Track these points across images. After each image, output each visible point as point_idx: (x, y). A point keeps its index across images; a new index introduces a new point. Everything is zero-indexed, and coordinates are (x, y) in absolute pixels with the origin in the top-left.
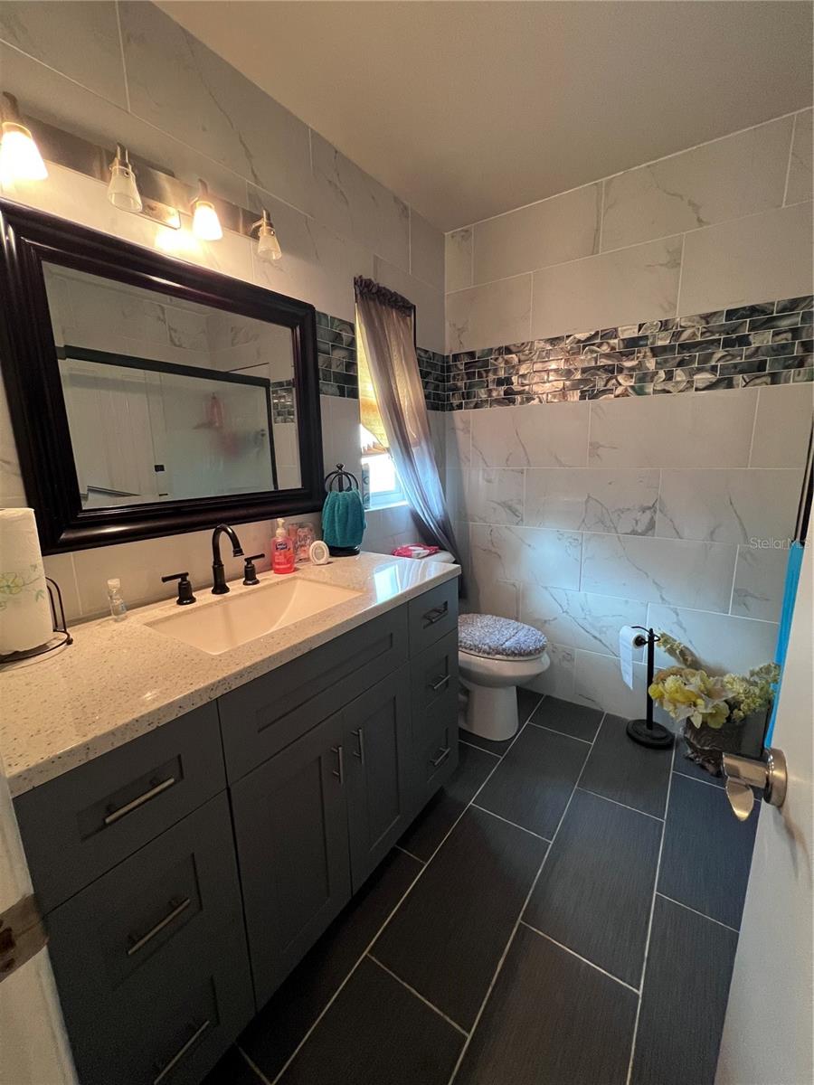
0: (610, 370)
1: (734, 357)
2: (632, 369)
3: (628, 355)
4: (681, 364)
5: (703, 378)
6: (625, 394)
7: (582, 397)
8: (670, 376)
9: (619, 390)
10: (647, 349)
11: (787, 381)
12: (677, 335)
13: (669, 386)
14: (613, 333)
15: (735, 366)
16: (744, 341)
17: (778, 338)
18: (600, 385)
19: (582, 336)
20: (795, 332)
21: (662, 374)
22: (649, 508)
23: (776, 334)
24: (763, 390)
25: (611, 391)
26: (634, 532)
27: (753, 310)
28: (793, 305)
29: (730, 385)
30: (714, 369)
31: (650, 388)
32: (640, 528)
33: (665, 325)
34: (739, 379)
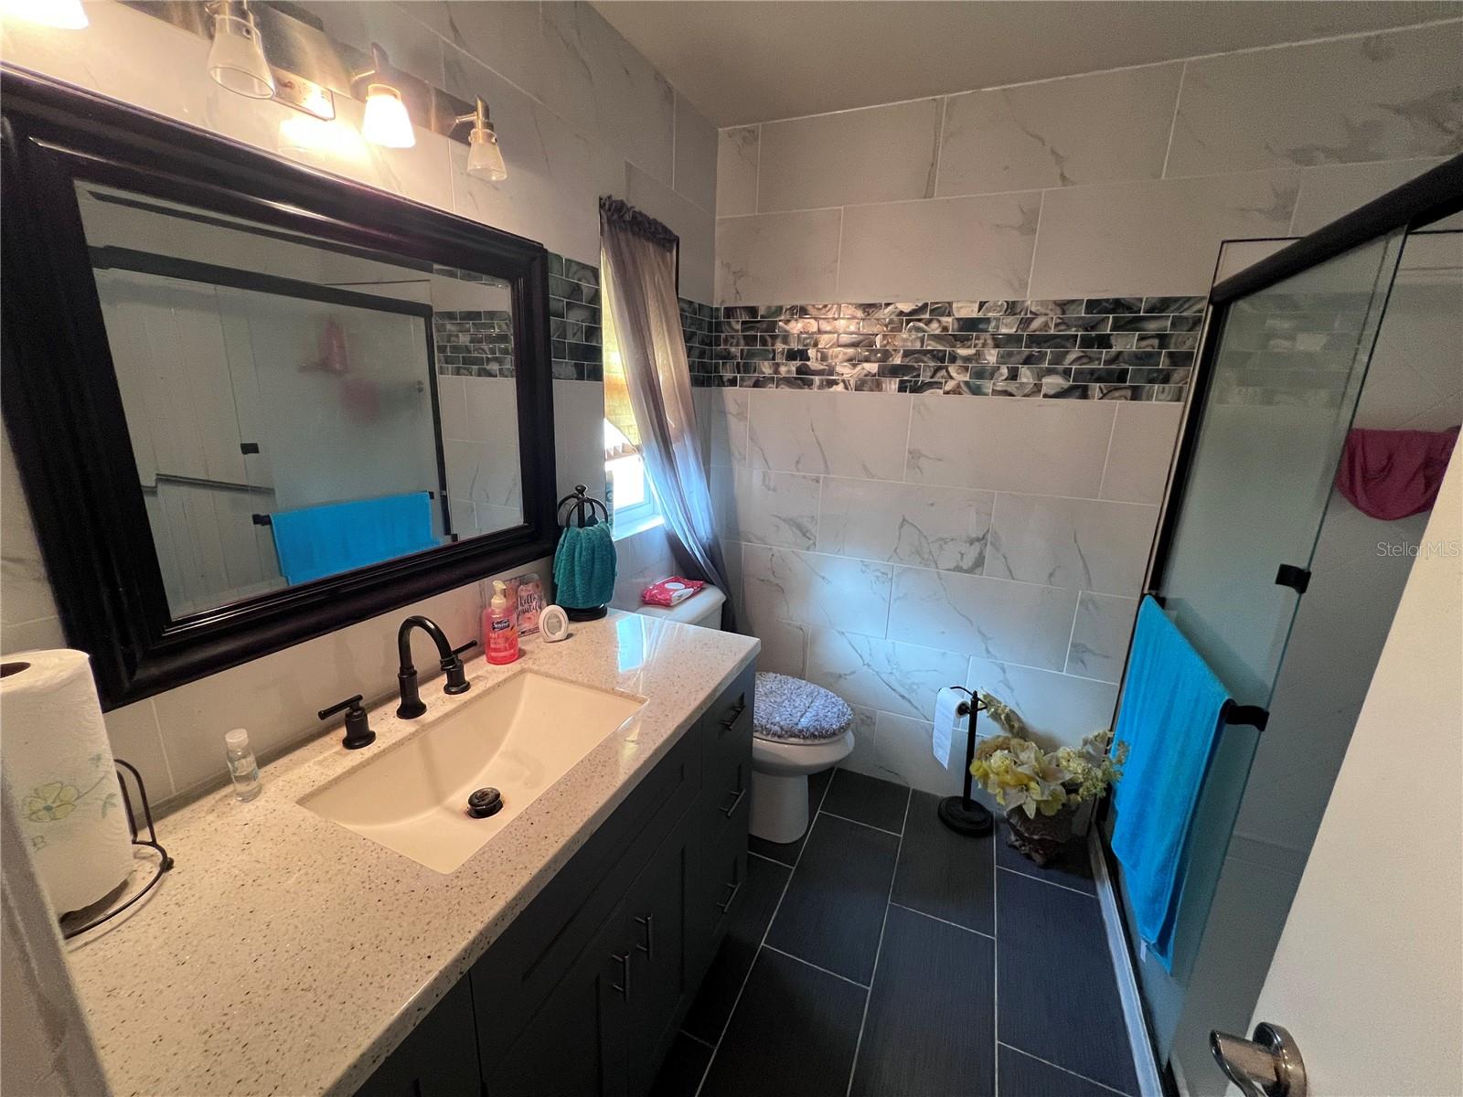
0: (939, 357)
1: (1091, 360)
2: (967, 359)
3: (964, 341)
4: (1028, 361)
5: (1053, 382)
6: (956, 391)
7: (902, 389)
8: (1013, 375)
9: (950, 385)
10: (987, 336)
11: (1149, 398)
12: (1026, 322)
13: (1012, 387)
14: (945, 309)
15: (1092, 372)
16: (1104, 342)
17: (1144, 343)
18: (925, 377)
19: (907, 308)
20: (1163, 339)
21: (1004, 371)
22: (978, 540)
23: (1142, 338)
24: (1120, 406)
25: (938, 385)
26: (958, 569)
27: (1118, 305)
28: (1163, 305)
29: (1084, 395)
30: (1067, 373)
31: (988, 386)
32: (967, 563)
33: (1012, 308)
34: (1096, 388)
